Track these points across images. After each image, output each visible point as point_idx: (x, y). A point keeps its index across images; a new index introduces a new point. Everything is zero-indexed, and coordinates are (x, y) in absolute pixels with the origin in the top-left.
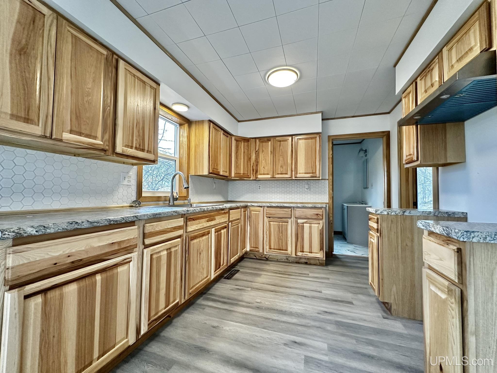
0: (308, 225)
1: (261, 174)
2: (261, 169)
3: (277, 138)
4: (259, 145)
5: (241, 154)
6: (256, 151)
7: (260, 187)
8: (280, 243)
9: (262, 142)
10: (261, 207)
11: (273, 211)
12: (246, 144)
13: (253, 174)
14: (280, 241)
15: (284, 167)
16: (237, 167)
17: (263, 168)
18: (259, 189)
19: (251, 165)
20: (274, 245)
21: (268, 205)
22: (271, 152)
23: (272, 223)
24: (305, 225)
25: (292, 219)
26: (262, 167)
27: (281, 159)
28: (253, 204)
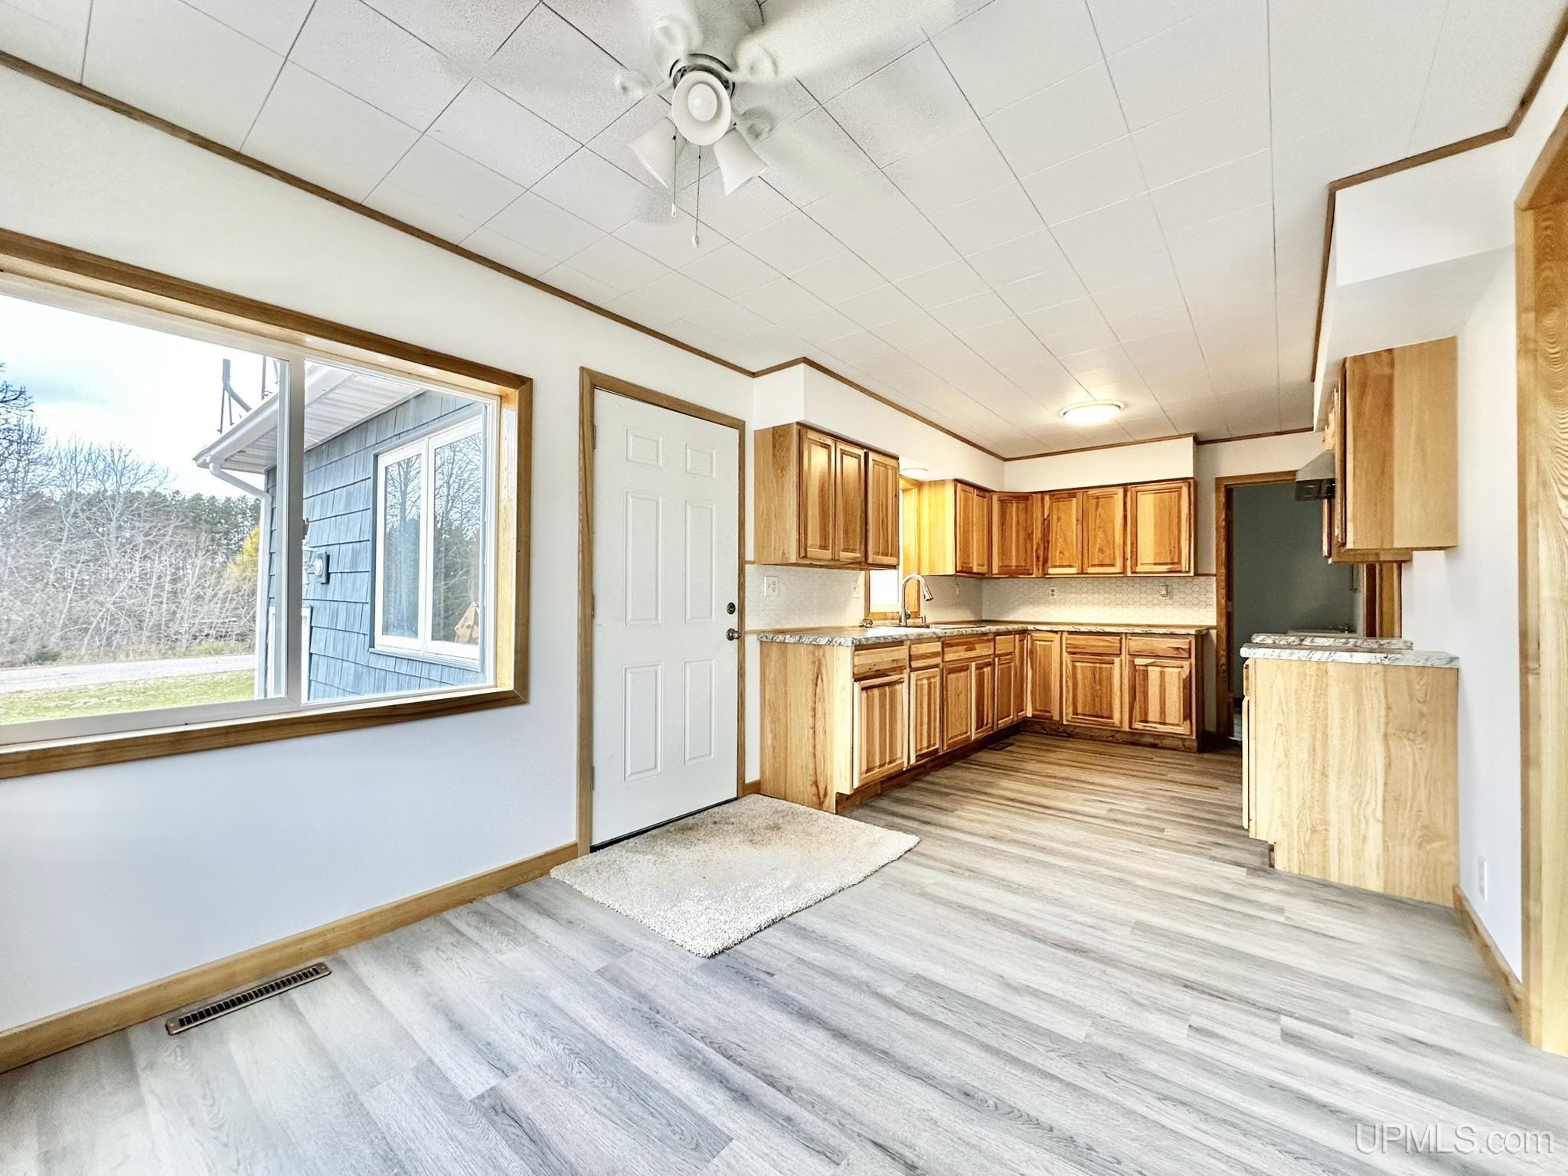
0: (1158, 669)
1: (1055, 567)
2: (1055, 555)
3: (1091, 492)
4: (1051, 507)
5: (1011, 527)
6: (1044, 520)
7: (1053, 591)
8: (1098, 704)
9: (1058, 500)
10: (1056, 632)
11: (1081, 640)
12: (1022, 506)
13: (1037, 565)
14: (1098, 700)
15: (1107, 551)
16: (1004, 553)
17: (1061, 553)
18: (1053, 595)
19: (1032, 547)
20: (1084, 708)
21: (1072, 629)
22: (1077, 520)
23: (1078, 664)
24: (1150, 668)
25: (1123, 656)
26: (1058, 552)
27: (1100, 534)
28: (1038, 627)
